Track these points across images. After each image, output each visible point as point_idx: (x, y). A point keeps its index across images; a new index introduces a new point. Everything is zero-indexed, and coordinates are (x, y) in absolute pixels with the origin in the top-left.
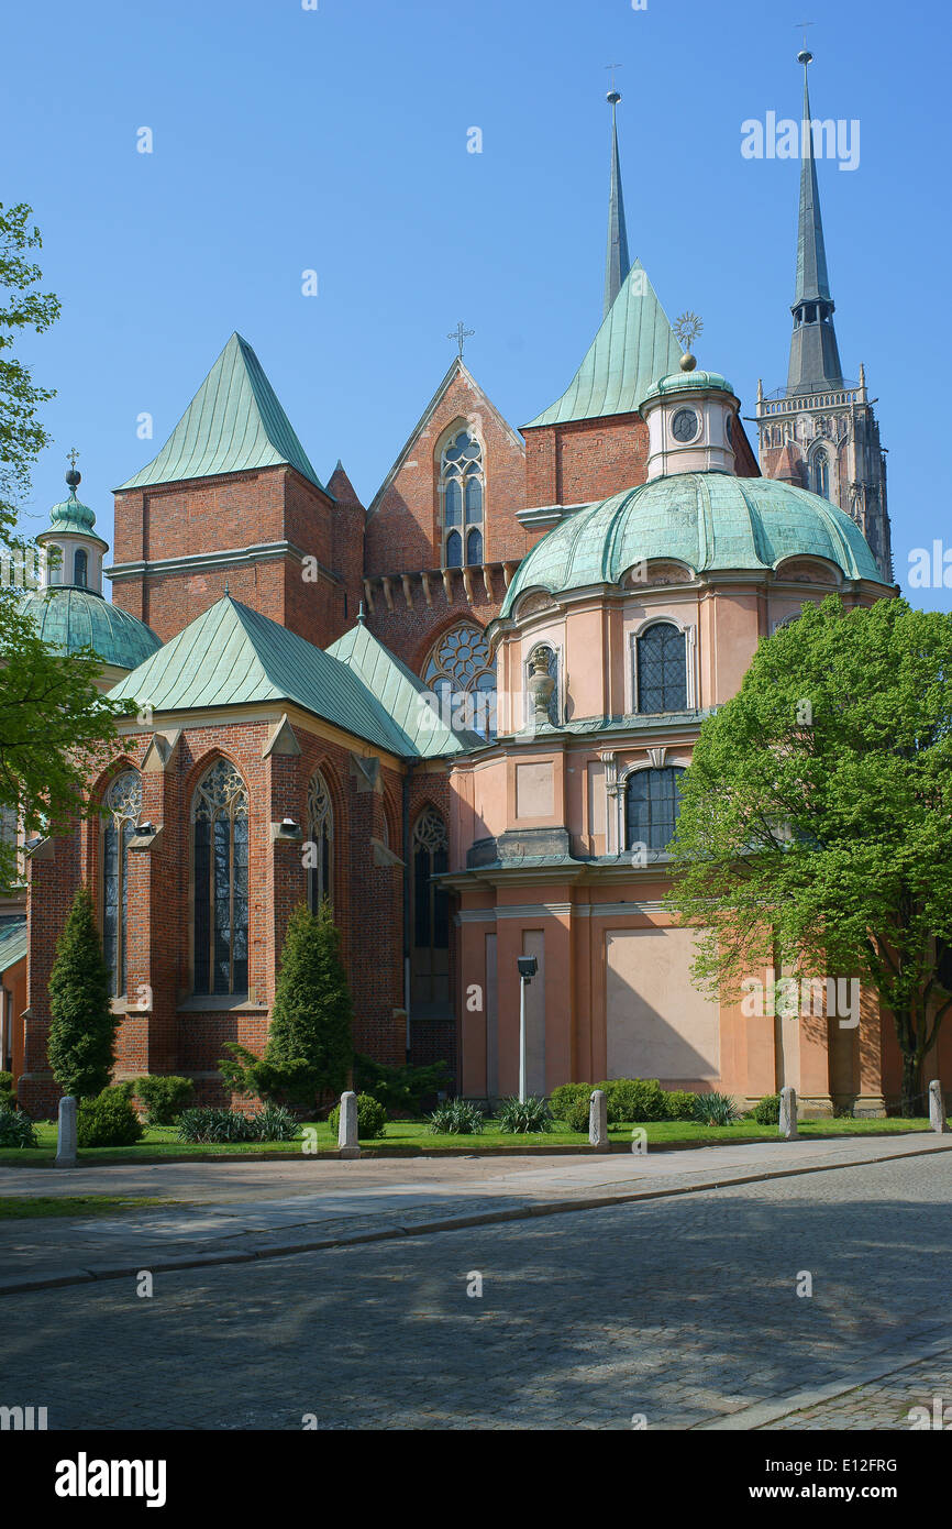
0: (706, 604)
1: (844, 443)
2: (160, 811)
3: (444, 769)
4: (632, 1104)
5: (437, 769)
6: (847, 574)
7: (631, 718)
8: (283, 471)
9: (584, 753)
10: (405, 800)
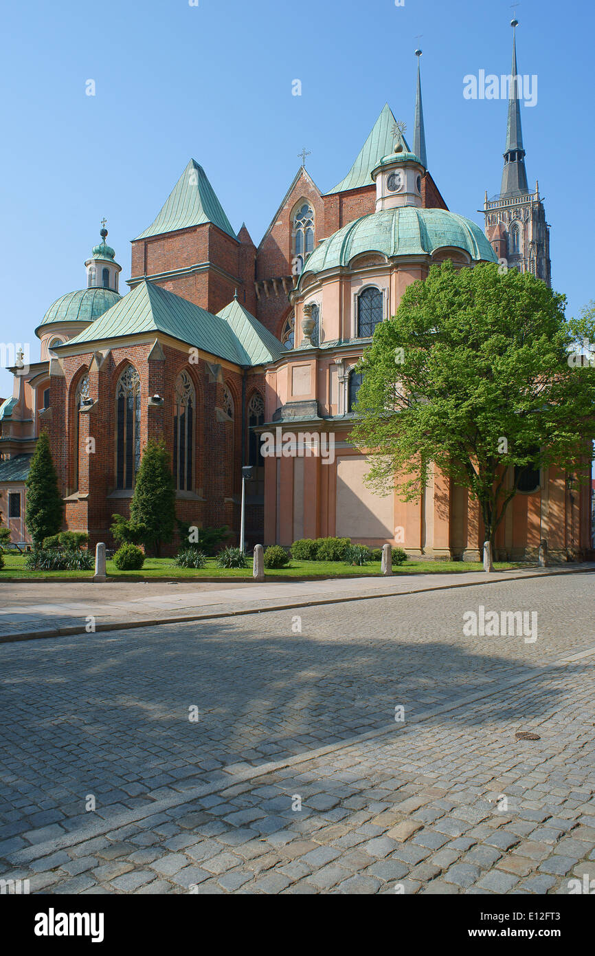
0: (394, 275)
1: (527, 221)
2: (97, 392)
3: (263, 372)
4: (332, 551)
5: (259, 372)
6: (474, 257)
7: (354, 340)
8: (208, 226)
9: (326, 360)
10: (244, 389)
